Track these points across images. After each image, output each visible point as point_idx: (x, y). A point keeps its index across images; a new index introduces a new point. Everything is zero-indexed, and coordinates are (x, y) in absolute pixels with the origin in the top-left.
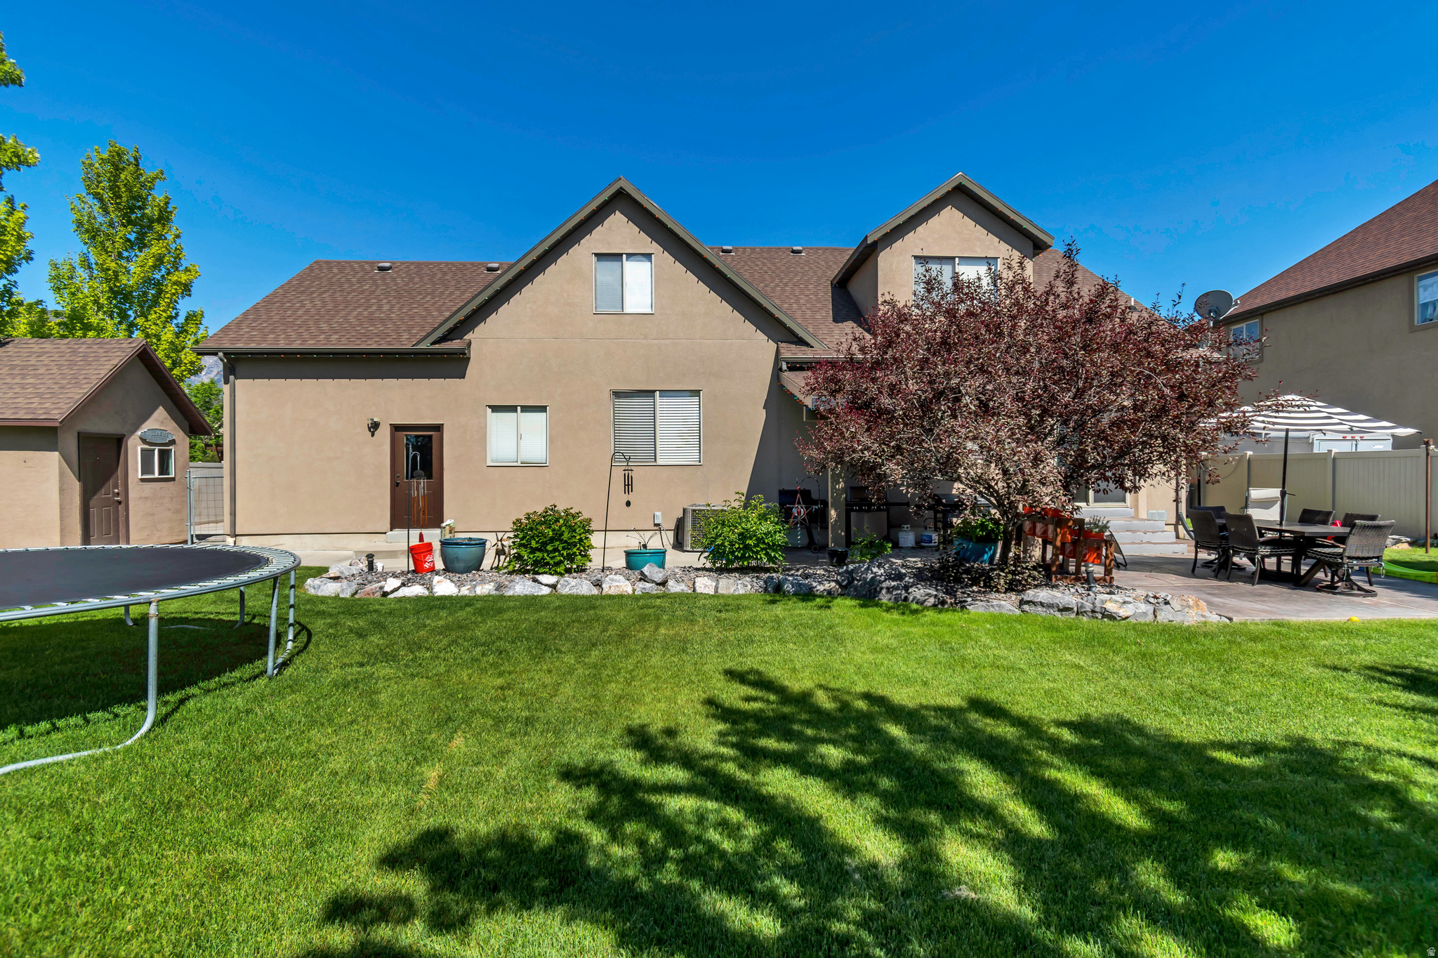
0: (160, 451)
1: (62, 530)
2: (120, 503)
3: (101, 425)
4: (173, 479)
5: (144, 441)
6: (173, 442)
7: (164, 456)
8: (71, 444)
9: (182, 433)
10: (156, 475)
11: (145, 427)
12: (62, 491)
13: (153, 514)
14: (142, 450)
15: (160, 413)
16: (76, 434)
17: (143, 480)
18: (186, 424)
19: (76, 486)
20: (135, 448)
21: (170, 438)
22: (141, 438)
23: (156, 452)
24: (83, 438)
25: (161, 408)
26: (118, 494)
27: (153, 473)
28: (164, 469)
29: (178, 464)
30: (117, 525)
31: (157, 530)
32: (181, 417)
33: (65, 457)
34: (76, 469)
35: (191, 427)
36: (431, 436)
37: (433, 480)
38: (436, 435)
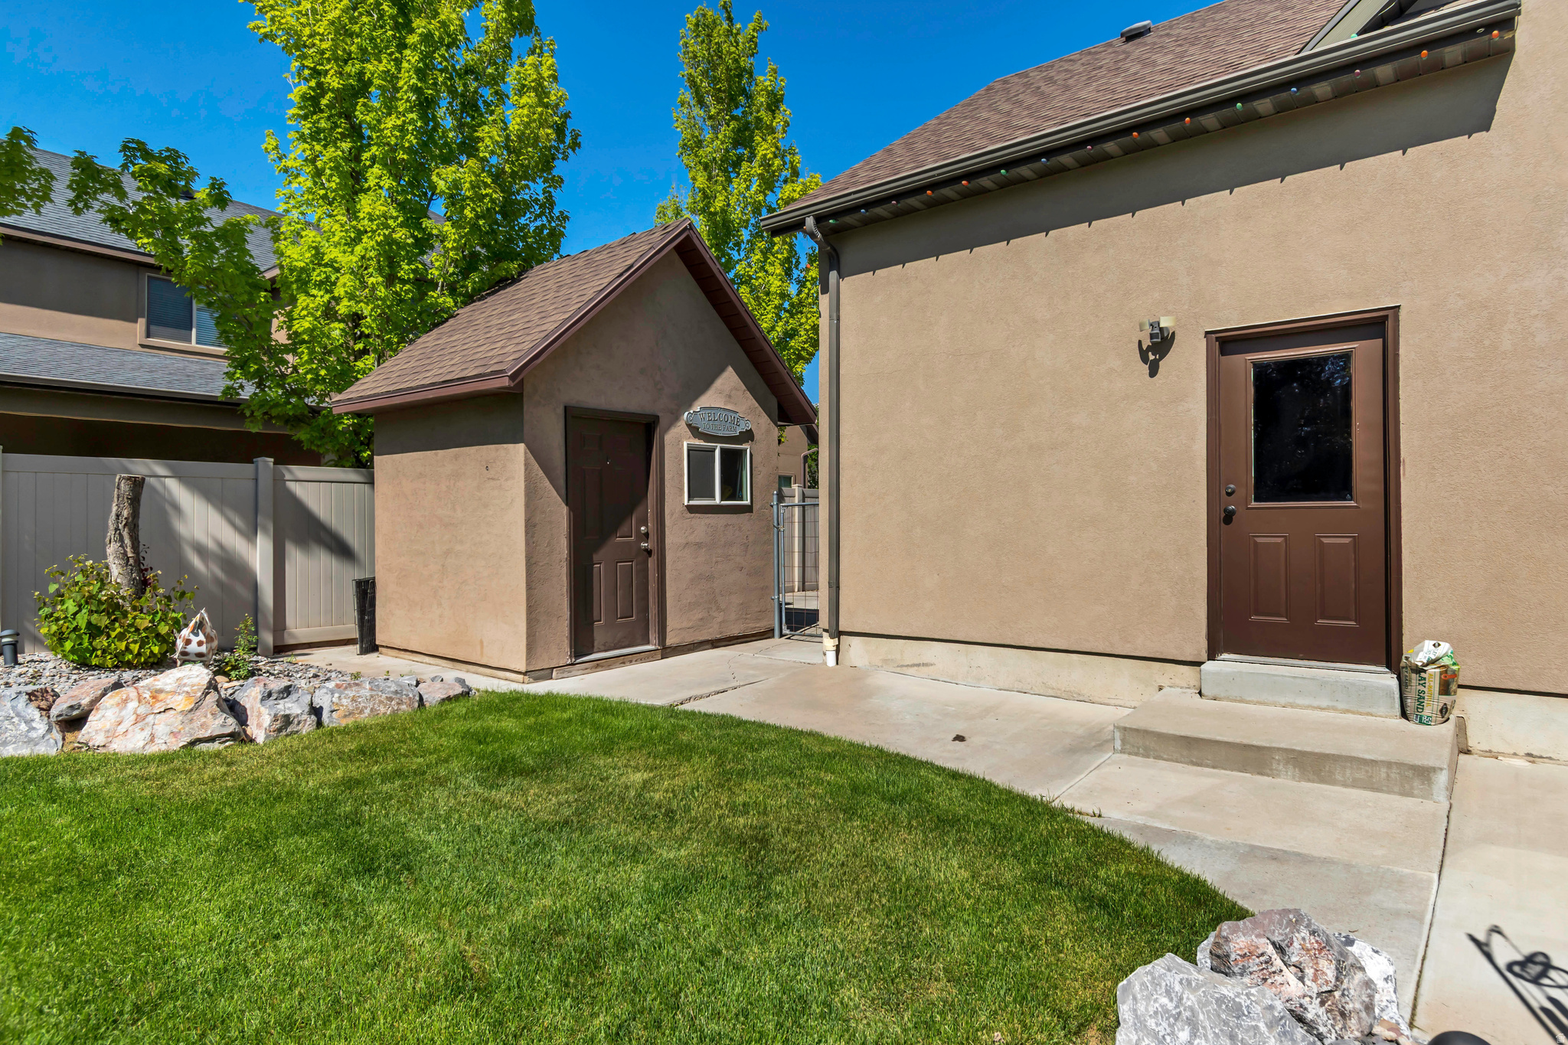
0: (724, 452)
1: (531, 609)
2: (649, 552)
3: (612, 394)
4: (749, 509)
5: (695, 431)
6: (748, 436)
7: (732, 462)
8: (552, 429)
9: (765, 419)
10: (717, 500)
11: (700, 406)
12: (530, 526)
13: (710, 578)
14: (691, 450)
15: (729, 379)
16: (561, 411)
17: (691, 509)
18: (774, 403)
19: (559, 514)
20: (677, 445)
21: (743, 428)
22: (689, 426)
23: (717, 453)
24: (574, 417)
25: (730, 369)
26: (647, 535)
27: (713, 497)
28: (732, 485)
29: (758, 479)
30: (645, 598)
31: (718, 609)
32: (763, 388)
33: (538, 455)
34: (562, 482)
35: (780, 407)
36: (1346, 357)
37: (1352, 503)
38: (1363, 351)
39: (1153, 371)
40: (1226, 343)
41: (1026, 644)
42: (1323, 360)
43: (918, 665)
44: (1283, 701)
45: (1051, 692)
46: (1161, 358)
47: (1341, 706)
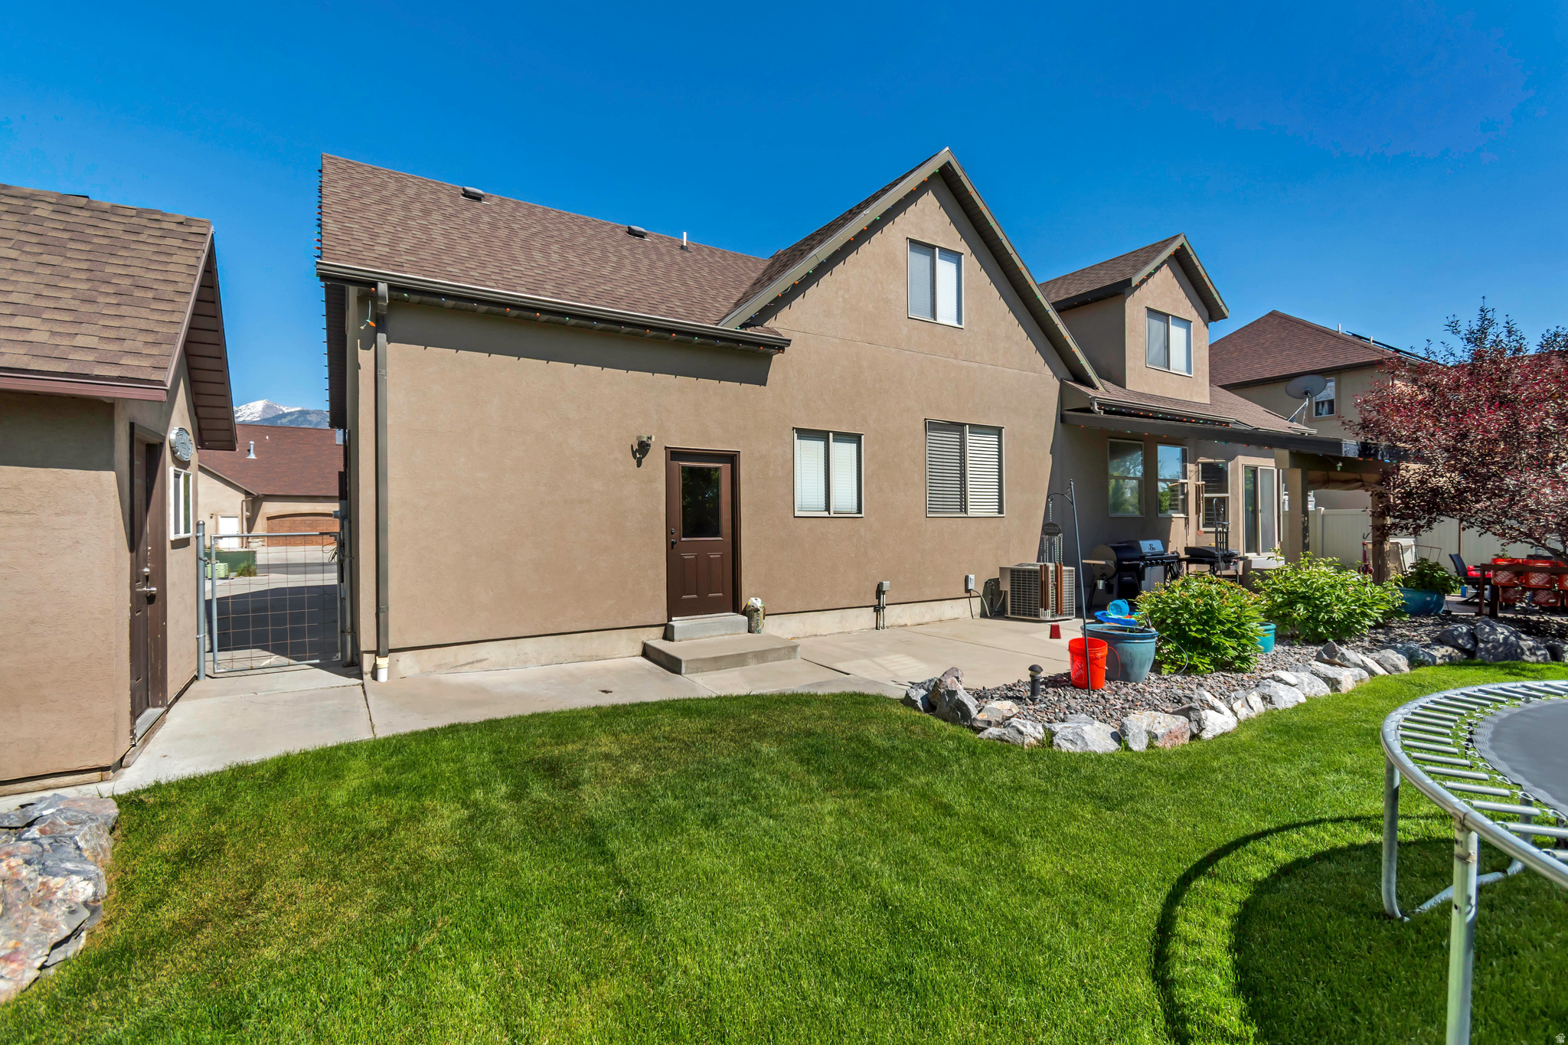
2: (150, 599)
4: (189, 542)
5: (173, 455)
6: (191, 460)
8: (124, 451)
10: (181, 534)
11: (174, 424)
14: (174, 475)
16: (128, 428)
17: (173, 544)
20: (169, 471)
21: (191, 450)
22: (171, 449)
23: (182, 480)
26: (148, 578)
30: (146, 653)
33: (119, 485)
34: (128, 518)
36: (717, 469)
37: (720, 539)
38: (725, 468)
39: (639, 464)
40: (674, 454)
41: (564, 631)
42: (709, 469)
43: (473, 663)
44: (708, 635)
45: (578, 659)
46: (643, 457)
47: (729, 632)
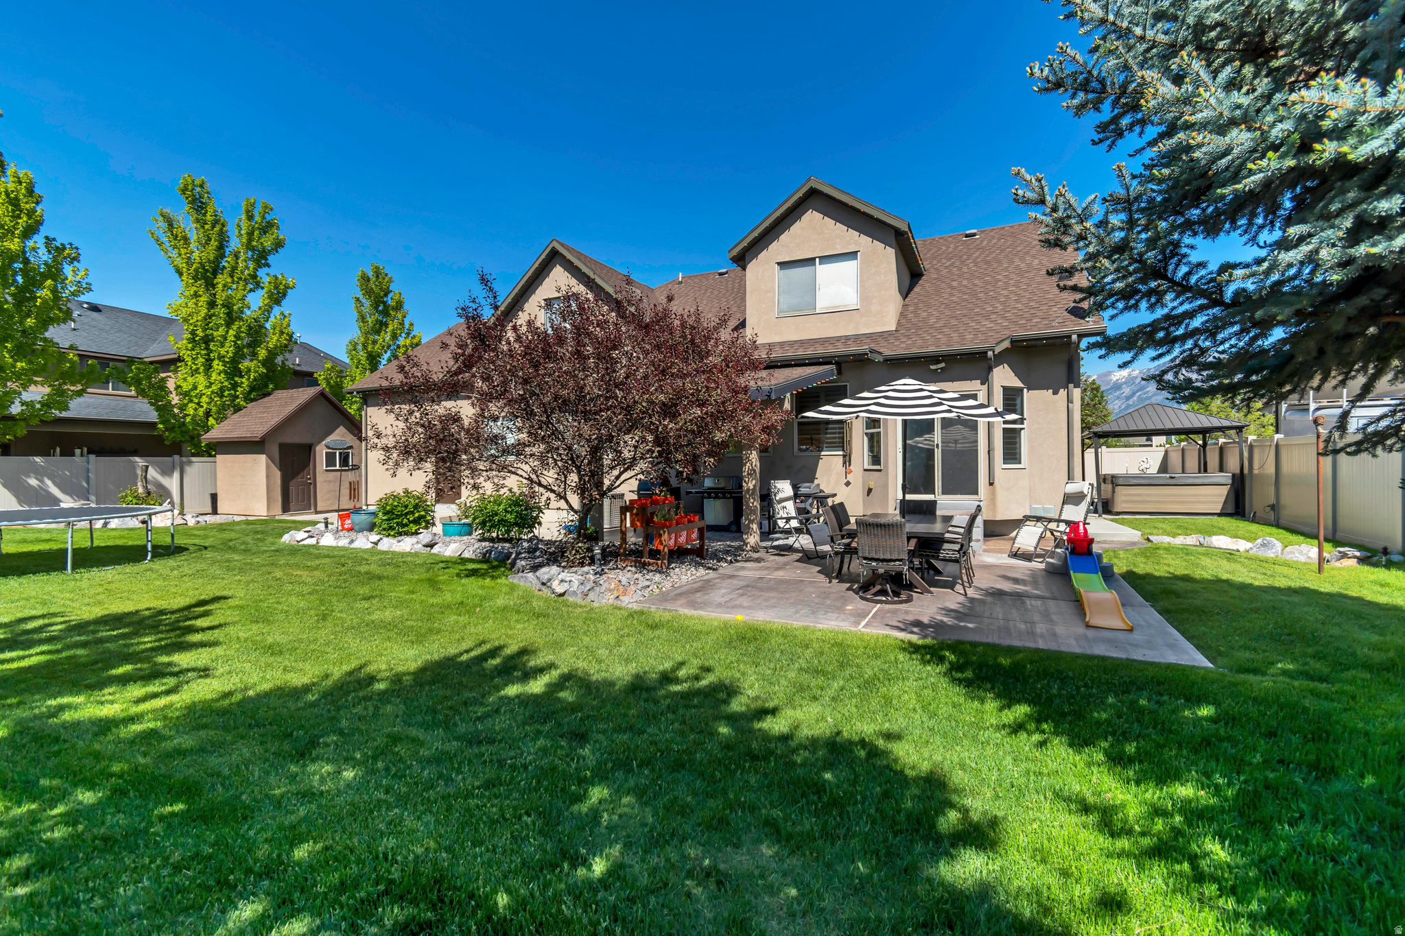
0: (340, 453)
1: (268, 499)
2: (310, 482)
3: (294, 437)
4: (351, 469)
5: (327, 447)
6: (351, 447)
8: (274, 450)
9: (358, 442)
10: (338, 468)
11: (329, 440)
12: (268, 477)
14: (326, 453)
15: (341, 430)
16: (279, 445)
17: (327, 470)
19: (278, 474)
20: (321, 452)
21: (347, 446)
22: (325, 446)
23: (337, 453)
24: (283, 448)
25: (341, 427)
26: (309, 479)
27: (336, 466)
28: (343, 463)
32: (357, 432)
33: (270, 457)
34: (278, 464)
